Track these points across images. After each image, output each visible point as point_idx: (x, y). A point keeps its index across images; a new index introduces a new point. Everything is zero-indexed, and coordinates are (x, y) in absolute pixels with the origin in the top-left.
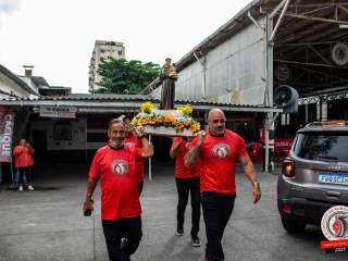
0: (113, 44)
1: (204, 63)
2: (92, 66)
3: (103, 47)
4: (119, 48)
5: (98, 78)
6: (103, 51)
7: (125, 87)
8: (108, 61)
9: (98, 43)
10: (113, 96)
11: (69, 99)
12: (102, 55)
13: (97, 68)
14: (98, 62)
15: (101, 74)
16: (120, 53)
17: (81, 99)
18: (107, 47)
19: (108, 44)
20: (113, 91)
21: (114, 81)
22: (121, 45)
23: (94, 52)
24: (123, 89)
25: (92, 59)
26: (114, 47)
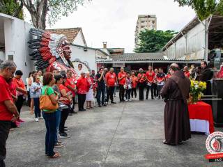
0: (149, 17)
3: (143, 19)
4: (154, 19)
5: (139, 41)
6: (143, 22)
9: (140, 17)
14: (140, 29)
16: (153, 22)
18: (146, 20)
19: (146, 17)
21: (147, 43)
22: (154, 17)
23: (138, 23)
24: (152, 46)
25: (137, 27)
26: (150, 19)
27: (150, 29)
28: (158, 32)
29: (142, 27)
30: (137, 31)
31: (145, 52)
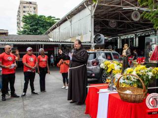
0: (30, 3)
1: (71, 22)
3: (25, 5)
4: (35, 6)
6: (24, 7)
7: (37, 29)
8: (27, 15)
9: (22, 3)
12: (24, 9)
13: (21, 19)
15: (24, 22)
16: (35, 8)
18: (28, 5)
19: (27, 3)
21: (31, 26)
22: (35, 4)
23: (19, 8)
24: (36, 30)
25: (19, 11)
26: (31, 5)
27: (32, 14)
28: (41, 17)
29: (24, 12)
30: (19, 15)
31: (28, 34)
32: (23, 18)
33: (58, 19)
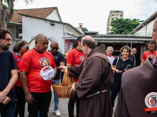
0: (118, 12)
2: (108, 22)
4: (121, 14)
5: (111, 28)
6: (113, 15)
8: (115, 20)
9: (111, 12)
10: (116, 35)
11: (97, 37)
12: (113, 17)
13: (110, 23)
14: (111, 20)
15: (112, 25)
16: (121, 15)
17: (102, 37)
18: (116, 13)
19: (115, 12)
20: (117, 33)
22: (122, 12)
23: (109, 16)
25: (109, 19)
26: (118, 13)
32: (112, 22)
33: (142, 21)
